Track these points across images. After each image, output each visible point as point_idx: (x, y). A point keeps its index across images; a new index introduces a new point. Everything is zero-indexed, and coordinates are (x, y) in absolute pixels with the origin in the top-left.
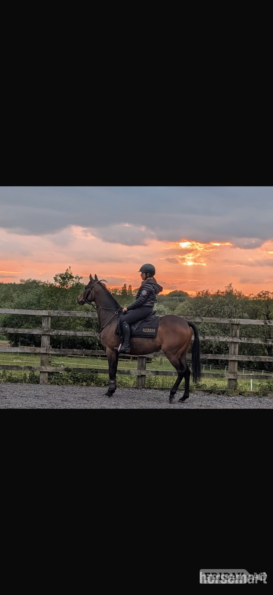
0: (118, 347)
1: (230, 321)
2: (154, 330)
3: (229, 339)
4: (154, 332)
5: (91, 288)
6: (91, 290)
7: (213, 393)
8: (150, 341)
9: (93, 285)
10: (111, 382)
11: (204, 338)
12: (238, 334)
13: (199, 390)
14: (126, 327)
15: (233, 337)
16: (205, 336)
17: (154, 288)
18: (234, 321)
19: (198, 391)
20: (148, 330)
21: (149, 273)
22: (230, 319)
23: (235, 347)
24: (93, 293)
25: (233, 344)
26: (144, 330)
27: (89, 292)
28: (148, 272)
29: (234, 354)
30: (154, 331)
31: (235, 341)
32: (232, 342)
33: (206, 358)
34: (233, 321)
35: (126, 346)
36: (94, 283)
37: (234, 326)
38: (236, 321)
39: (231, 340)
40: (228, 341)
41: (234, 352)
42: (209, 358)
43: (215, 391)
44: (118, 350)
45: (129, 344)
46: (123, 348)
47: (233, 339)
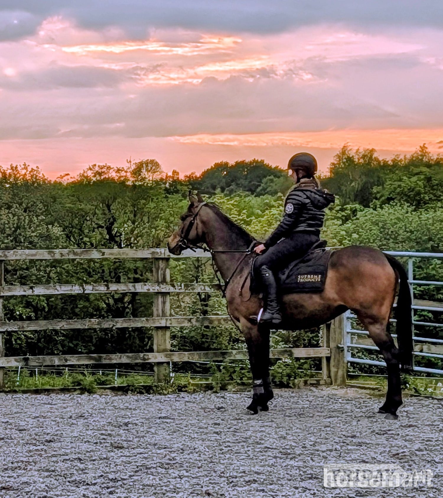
0: (257, 314)
1: (153, 253)
2: (320, 276)
3: (154, 288)
4: (319, 280)
5: (193, 216)
6: (194, 220)
7: (130, 392)
8: (316, 298)
9: (197, 211)
10: (256, 382)
11: (108, 288)
12: (168, 279)
13: (105, 389)
14: (267, 275)
15: (158, 283)
16: (110, 285)
17: (308, 198)
18: (161, 253)
19: (103, 390)
20: (307, 278)
21: (301, 170)
22: (153, 250)
23: (164, 303)
24: (200, 225)
25: (160, 297)
26: (301, 279)
27: (191, 224)
28: (300, 168)
29: (164, 314)
30: (318, 278)
31: (163, 291)
32: (158, 293)
33: (114, 326)
34: (158, 253)
35: (273, 312)
36: (197, 207)
37: (161, 262)
38: (163, 252)
39: (156, 288)
40: (151, 291)
41: (163, 311)
42: (119, 326)
43: (133, 388)
44: (257, 320)
45: (277, 306)
46: (267, 316)
47: (160, 287)
